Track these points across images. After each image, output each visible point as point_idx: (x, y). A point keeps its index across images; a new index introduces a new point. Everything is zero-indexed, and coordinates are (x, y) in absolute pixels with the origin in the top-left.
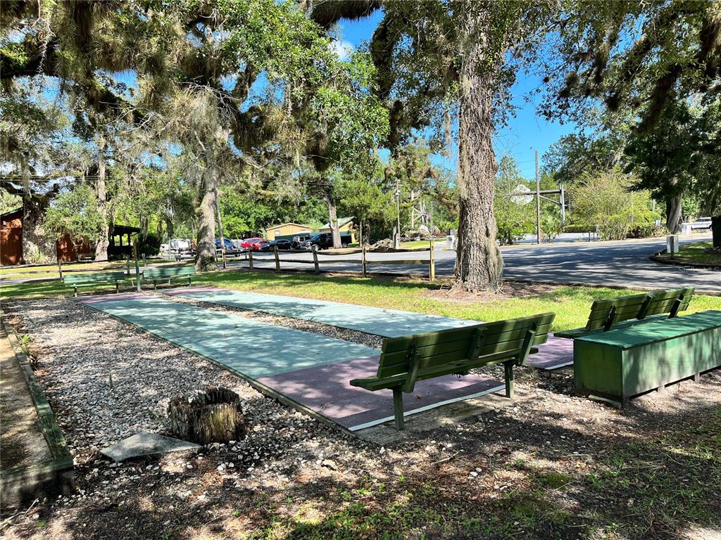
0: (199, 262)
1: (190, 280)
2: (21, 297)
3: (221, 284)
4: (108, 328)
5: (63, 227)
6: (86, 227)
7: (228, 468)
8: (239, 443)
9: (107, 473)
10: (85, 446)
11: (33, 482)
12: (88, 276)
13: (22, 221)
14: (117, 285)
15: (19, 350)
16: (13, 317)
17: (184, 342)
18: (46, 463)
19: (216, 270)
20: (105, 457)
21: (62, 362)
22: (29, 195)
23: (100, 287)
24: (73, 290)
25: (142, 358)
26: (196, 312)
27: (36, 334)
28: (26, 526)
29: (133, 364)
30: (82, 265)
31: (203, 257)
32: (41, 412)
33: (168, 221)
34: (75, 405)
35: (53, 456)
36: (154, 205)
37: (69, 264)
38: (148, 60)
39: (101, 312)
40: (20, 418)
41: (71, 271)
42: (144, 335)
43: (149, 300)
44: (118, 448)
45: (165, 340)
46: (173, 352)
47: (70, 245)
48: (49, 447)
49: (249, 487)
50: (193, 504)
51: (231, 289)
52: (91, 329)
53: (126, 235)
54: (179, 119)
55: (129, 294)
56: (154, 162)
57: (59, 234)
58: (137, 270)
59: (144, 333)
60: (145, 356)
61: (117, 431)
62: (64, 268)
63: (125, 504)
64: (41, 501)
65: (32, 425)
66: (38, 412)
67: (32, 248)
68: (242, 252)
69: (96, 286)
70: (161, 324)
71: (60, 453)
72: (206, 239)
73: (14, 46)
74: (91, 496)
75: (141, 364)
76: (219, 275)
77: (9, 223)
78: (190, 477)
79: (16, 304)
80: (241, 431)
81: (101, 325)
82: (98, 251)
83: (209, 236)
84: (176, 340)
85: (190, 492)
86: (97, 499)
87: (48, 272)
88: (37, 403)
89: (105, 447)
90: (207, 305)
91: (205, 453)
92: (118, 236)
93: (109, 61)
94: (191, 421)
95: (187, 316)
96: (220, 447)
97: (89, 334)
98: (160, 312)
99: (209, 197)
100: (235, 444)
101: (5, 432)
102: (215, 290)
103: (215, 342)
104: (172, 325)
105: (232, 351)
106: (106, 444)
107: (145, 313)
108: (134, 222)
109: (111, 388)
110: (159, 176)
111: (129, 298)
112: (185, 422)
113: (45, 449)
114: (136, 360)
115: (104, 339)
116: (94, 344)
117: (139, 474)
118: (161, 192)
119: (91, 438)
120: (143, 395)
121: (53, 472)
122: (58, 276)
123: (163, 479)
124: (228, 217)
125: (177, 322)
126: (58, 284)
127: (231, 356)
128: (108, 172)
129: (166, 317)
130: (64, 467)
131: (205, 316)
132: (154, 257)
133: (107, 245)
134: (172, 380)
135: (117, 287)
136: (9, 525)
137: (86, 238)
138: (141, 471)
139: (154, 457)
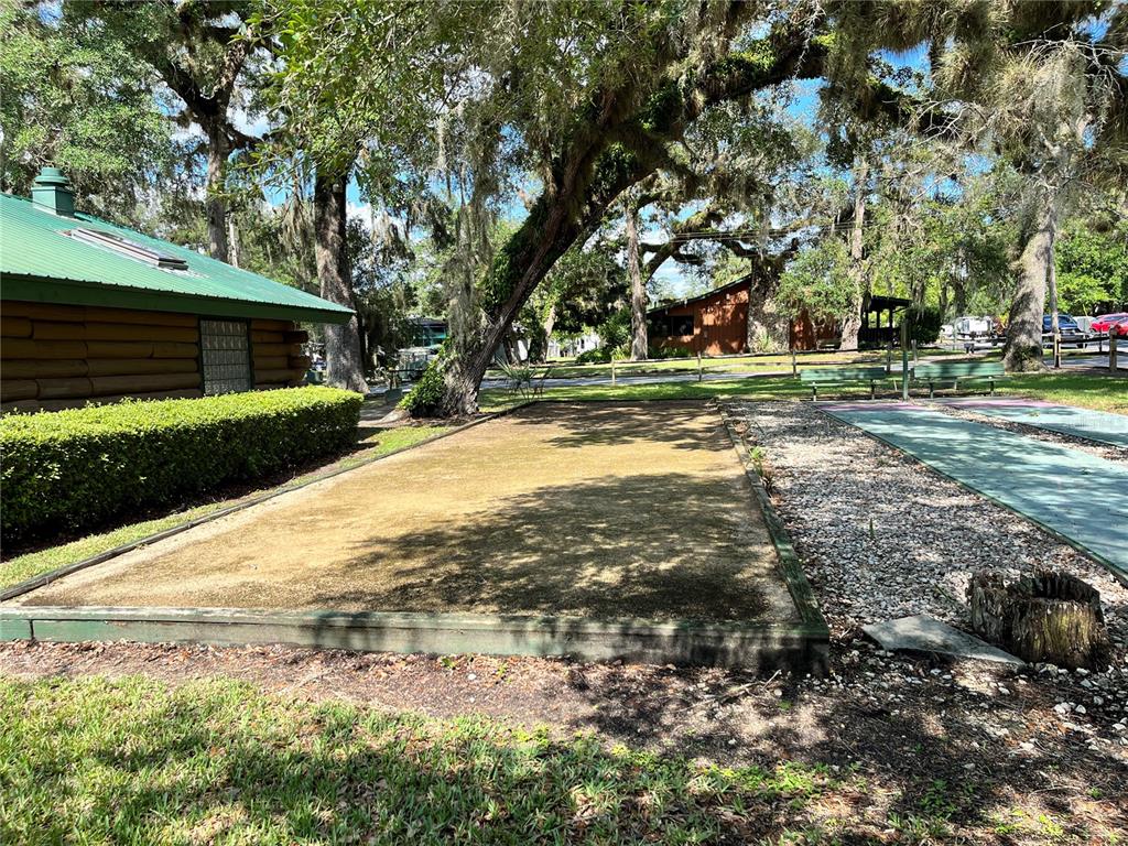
0: (1009, 355)
1: (992, 385)
2: (746, 397)
3: (1050, 395)
4: (861, 450)
5: (800, 300)
6: (831, 299)
7: (1073, 711)
8: (1095, 676)
9: (871, 661)
10: (839, 614)
11: (777, 647)
12: (833, 372)
13: (749, 293)
14: (873, 386)
15: (750, 467)
16: (738, 422)
17: (986, 486)
18: (795, 626)
19: (1042, 371)
20: (867, 637)
21: (802, 491)
22: (759, 257)
23: (847, 389)
24: (812, 391)
25: (916, 503)
26: (1004, 439)
27: (767, 448)
28: (766, 701)
29: (902, 509)
30: (822, 355)
31: (1018, 347)
32: (783, 553)
33: (958, 286)
34: (823, 554)
35: (801, 618)
36: (936, 260)
37: (804, 354)
38: (961, 18)
39: (850, 425)
40: (756, 557)
41: (808, 364)
42: (917, 467)
43: (922, 414)
44: (887, 629)
45: (951, 479)
46: (966, 500)
47: (808, 327)
48: (796, 604)
49: (1116, 756)
50: (1014, 752)
51: (1069, 406)
52: (838, 449)
53: (887, 311)
54: (1009, 107)
55: (889, 403)
56: (941, 191)
57: (795, 310)
58: (905, 366)
59: (917, 463)
60: (921, 501)
61: (884, 604)
62: (799, 359)
63: (900, 715)
64: (784, 674)
65: (770, 569)
66: (778, 554)
67: (759, 330)
68: (1090, 340)
69: (843, 386)
70: (944, 453)
71: (810, 615)
72: (1027, 316)
73: (758, 45)
74: (851, 688)
75: (914, 512)
76: (1047, 378)
77: (733, 297)
78: (1005, 707)
79: (740, 406)
80: (1102, 656)
81: (850, 445)
82: (844, 335)
83: (1033, 311)
84: (971, 482)
85: (1006, 731)
86: (859, 695)
87: (779, 364)
88: (777, 541)
89: (867, 623)
90: (1025, 429)
91: (1030, 676)
92: (875, 313)
93: (898, 34)
94: (1008, 617)
95: (988, 444)
96: (1060, 674)
97: (836, 456)
98: (942, 434)
99: (1038, 242)
100: (1087, 676)
101: (739, 572)
102: (1039, 404)
103: (1044, 494)
104: (961, 456)
105: (1077, 515)
106: (868, 620)
107: (917, 434)
108: (900, 290)
109: (872, 539)
110: (950, 212)
111: (891, 409)
112: (997, 617)
113: (791, 605)
114: (905, 504)
115: (856, 466)
116: (843, 472)
117: (920, 678)
118: (951, 238)
119: (847, 606)
120: (922, 558)
121: (802, 640)
122: (790, 370)
123: (958, 697)
124: (1067, 276)
125: (972, 452)
126: (791, 382)
127: (1076, 522)
128: (868, 214)
129: (951, 443)
130: (816, 636)
131: (1021, 448)
132: (931, 345)
133: (859, 326)
134: (967, 544)
135: (873, 391)
136: (746, 694)
137: (830, 315)
138: (922, 674)
139: (942, 659)
